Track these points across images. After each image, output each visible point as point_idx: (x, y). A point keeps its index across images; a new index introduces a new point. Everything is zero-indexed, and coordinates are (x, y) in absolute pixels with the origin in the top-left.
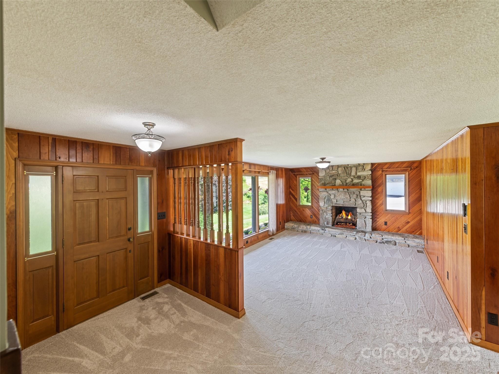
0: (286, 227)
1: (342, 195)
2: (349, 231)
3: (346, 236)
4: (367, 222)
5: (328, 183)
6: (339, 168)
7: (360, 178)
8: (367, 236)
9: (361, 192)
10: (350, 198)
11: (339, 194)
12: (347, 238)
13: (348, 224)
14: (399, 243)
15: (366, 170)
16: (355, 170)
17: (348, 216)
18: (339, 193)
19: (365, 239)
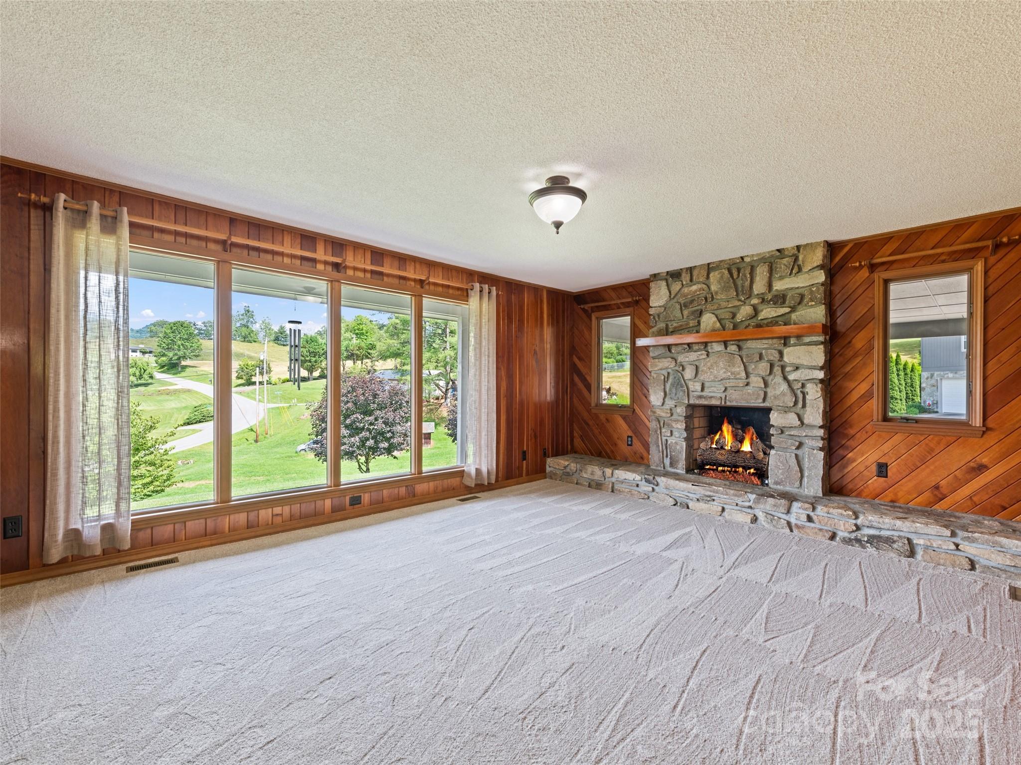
0: (548, 469)
1: (721, 364)
2: (732, 492)
3: (723, 509)
4: (806, 464)
5: (675, 328)
6: (711, 275)
7: (784, 302)
8: (799, 512)
9: (786, 351)
10: (748, 377)
11: (709, 364)
12: (725, 514)
13: (741, 469)
14: (926, 548)
15: (805, 270)
16: (766, 274)
17: (741, 442)
18: (712, 359)
19: (789, 524)
